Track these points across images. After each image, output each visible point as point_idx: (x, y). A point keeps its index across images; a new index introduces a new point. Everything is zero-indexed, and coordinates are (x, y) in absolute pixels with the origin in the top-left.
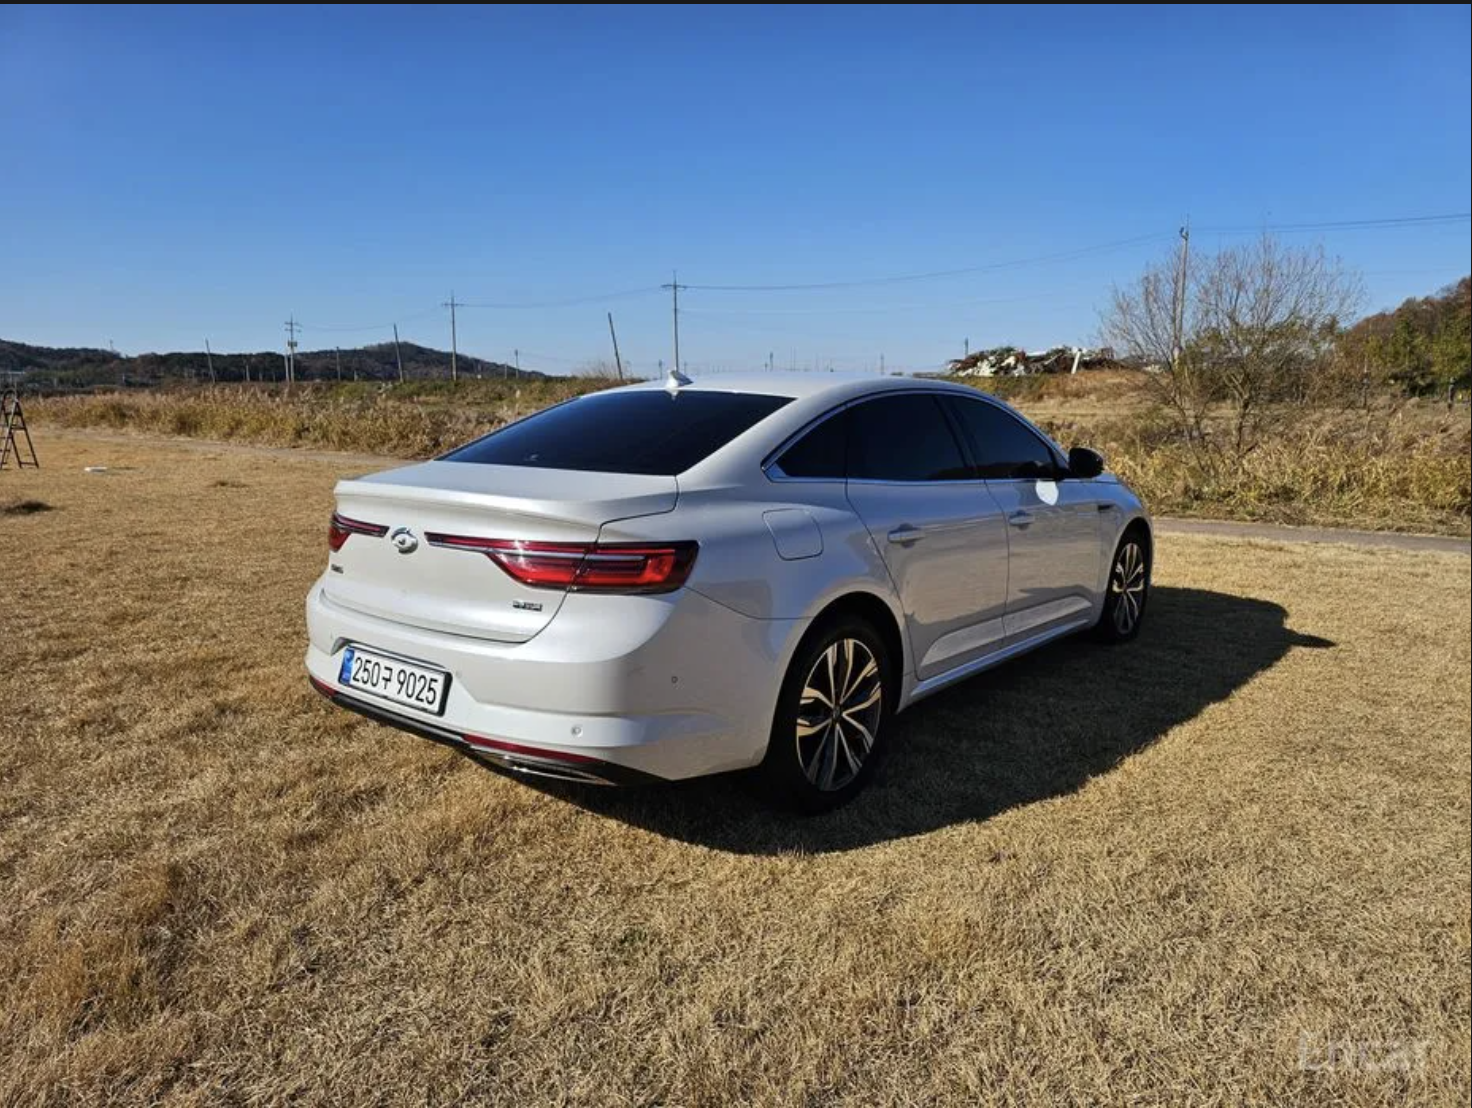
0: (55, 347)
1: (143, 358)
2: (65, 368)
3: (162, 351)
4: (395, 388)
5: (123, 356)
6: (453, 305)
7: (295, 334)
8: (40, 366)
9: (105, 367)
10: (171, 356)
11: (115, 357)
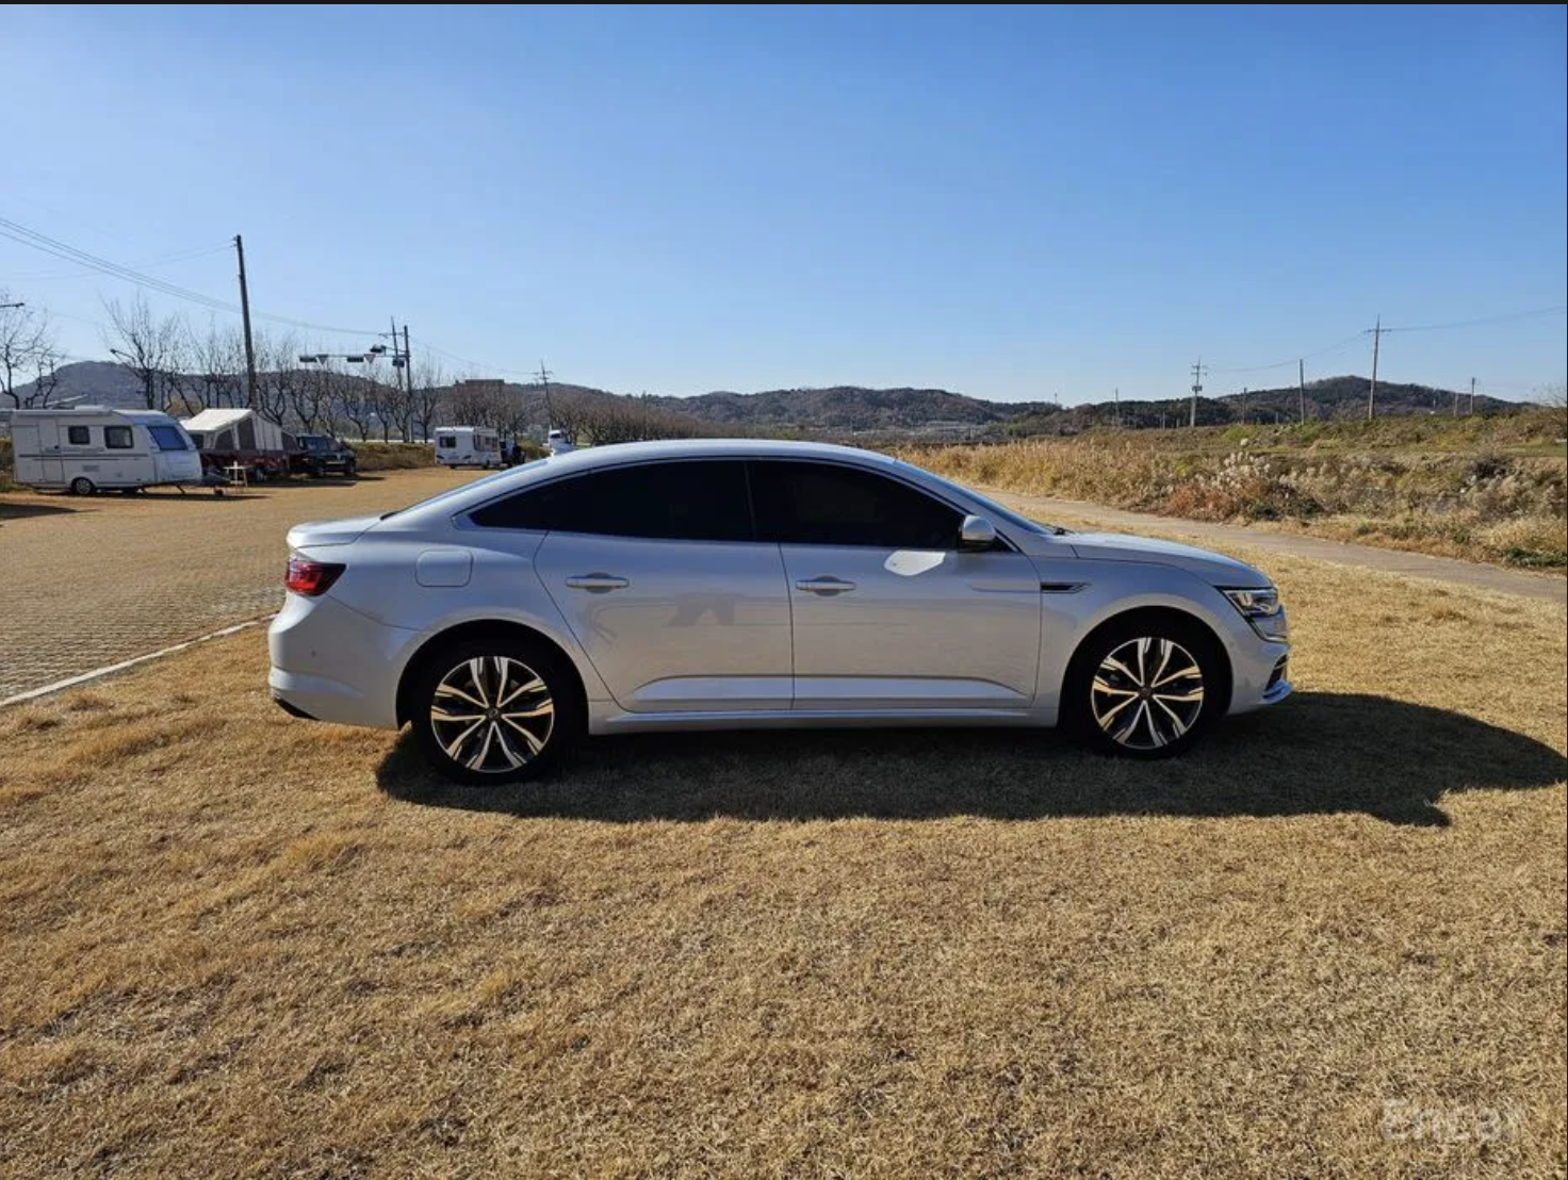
0: (1011, 402)
1: (1079, 409)
2: (1016, 421)
3: (1096, 402)
4: (1293, 430)
5: (1064, 408)
6: (1377, 331)
7: (1202, 377)
8: (999, 420)
9: (1047, 419)
10: (1104, 405)
11: (1056, 409)
